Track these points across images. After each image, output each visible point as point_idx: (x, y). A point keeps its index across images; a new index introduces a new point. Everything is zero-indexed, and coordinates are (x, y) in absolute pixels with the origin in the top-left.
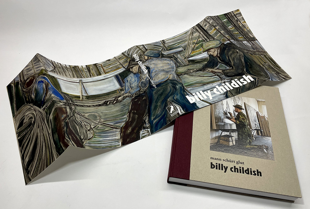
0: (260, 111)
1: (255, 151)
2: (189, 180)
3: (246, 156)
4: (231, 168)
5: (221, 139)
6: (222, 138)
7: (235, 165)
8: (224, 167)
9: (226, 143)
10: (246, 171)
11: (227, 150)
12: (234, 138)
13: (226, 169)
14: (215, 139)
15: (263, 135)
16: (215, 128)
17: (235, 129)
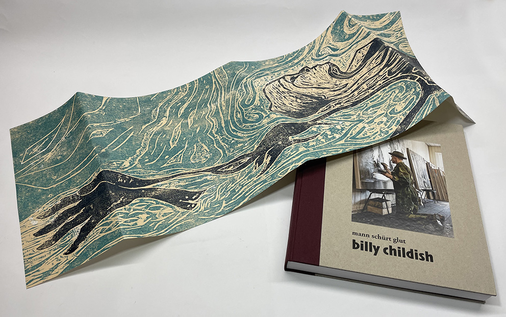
0: (432, 161)
1: (424, 224)
2: (318, 266)
3: (409, 230)
4: (385, 249)
5: (368, 205)
6: (371, 202)
7: (392, 244)
8: (374, 246)
9: (377, 211)
10: (408, 253)
11: (378, 221)
12: (389, 204)
13: (377, 249)
14: (360, 204)
15: (437, 199)
16: (360, 188)
17: (392, 190)
